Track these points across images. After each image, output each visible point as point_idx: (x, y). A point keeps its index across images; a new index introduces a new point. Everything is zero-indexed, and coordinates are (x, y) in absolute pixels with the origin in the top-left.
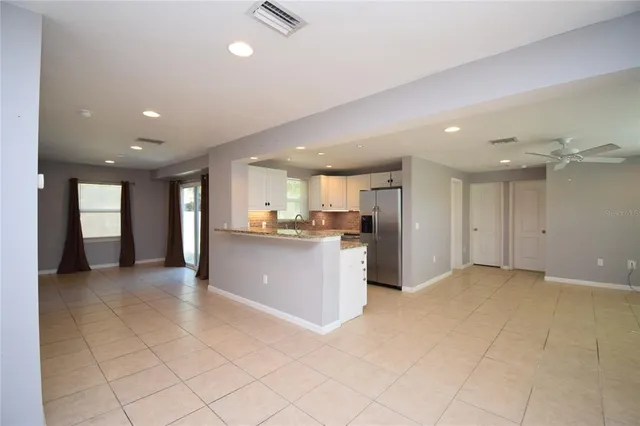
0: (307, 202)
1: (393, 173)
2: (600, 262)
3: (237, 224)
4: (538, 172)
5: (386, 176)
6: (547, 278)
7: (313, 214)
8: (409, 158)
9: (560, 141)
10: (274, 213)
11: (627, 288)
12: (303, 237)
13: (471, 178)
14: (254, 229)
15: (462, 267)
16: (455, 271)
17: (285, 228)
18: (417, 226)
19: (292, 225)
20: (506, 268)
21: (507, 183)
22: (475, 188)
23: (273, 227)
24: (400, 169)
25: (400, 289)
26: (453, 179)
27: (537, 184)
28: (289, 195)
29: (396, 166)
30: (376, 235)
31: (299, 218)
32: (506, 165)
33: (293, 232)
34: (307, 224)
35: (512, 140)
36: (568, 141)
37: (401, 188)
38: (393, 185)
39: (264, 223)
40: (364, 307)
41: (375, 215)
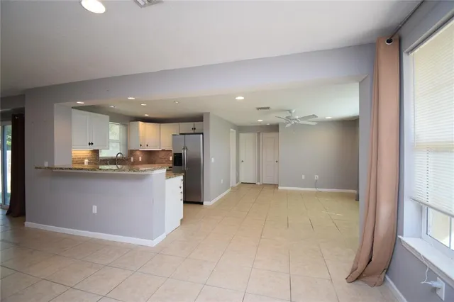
0: (126, 142)
1: (195, 123)
2: (303, 177)
3: (59, 162)
4: (274, 128)
5: (191, 125)
6: (280, 188)
7: (131, 152)
8: (208, 114)
9: (290, 111)
10: (96, 152)
11: (314, 189)
12: (124, 170)
13: (241, 129)
14: (77, 166)
15: (236, 185)
16: (232, 188)
17: (107, 164)
18: (213, 160)
19: (113, 161)
20: (259, 183)
21: (259, 134)
22: (242, 135)
23: (96, 164)
24: (202, 121)
25: (202, 203)
26: (232, 130)
27: (273, 135)
28: (111, 137)
29: (199, 118)
30: (185, 167)
31: (119, 155)
32: (260, 123)
33: (114, 167)
34: (127, 160)
35: (268, 108)
36: (293, 112)
37: (203, 134)
38: (196, 131)
39: (86, 161)
40: (181, 220)
41: (185, 153)
